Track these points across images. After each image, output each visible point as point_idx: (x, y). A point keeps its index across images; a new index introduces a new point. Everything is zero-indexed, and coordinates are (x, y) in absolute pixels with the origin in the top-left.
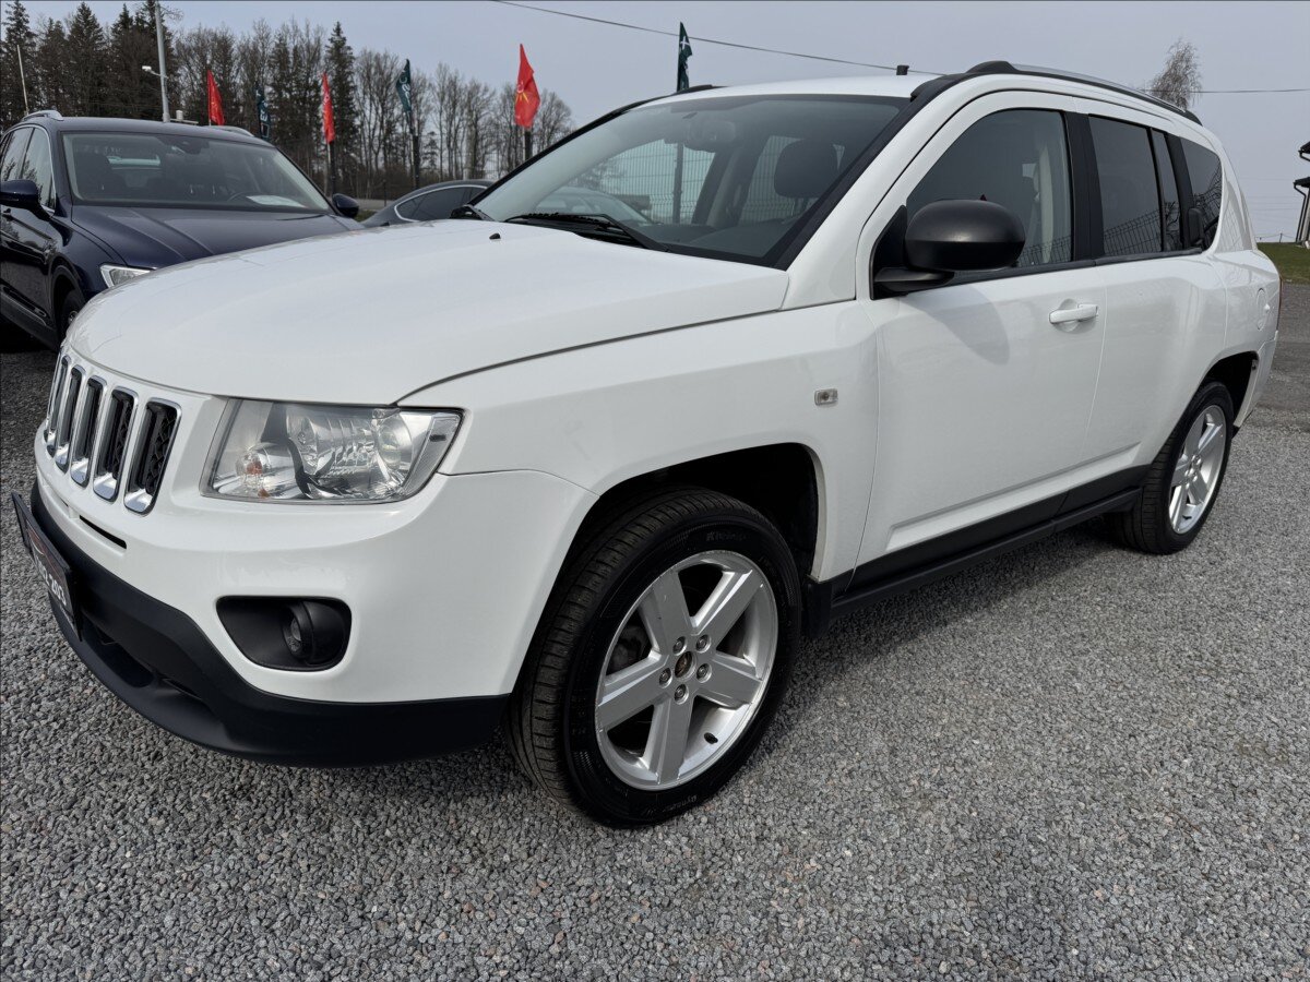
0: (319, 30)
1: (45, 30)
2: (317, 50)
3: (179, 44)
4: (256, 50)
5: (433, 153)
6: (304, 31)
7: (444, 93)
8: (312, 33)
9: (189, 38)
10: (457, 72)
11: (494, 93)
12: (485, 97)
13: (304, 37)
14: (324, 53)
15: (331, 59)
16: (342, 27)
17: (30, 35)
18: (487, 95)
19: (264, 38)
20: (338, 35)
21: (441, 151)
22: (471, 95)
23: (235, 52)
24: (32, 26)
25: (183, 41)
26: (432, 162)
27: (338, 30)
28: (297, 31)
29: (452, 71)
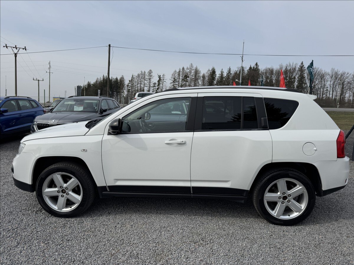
0: (296, 64)
1: (234, 73)
2: (295, 69)
3: (261, 72)
4: (279, 71)
5: (327, 93)
6: (292, 65)
7: (332, 76)
8: (294, 64)
9: (263, 70)
10: (338, 70)
11: (351, 74)
12: (347, 76)
13: (292, 66)
14: (297, 69)
15: (299, 70)
16: (303, 62)
17: (231, 74)
18: (348, 75)
19: (281, 68)
20: (302, 64)
21: (330, 92)
22: (342, 75)
23: (274, 72)
24: (231, 72)
25: (262, 71)
26: (326, 95)
27: (302, 63)
28: (290, 65)
29: (336, 70)
